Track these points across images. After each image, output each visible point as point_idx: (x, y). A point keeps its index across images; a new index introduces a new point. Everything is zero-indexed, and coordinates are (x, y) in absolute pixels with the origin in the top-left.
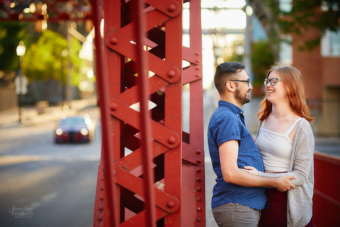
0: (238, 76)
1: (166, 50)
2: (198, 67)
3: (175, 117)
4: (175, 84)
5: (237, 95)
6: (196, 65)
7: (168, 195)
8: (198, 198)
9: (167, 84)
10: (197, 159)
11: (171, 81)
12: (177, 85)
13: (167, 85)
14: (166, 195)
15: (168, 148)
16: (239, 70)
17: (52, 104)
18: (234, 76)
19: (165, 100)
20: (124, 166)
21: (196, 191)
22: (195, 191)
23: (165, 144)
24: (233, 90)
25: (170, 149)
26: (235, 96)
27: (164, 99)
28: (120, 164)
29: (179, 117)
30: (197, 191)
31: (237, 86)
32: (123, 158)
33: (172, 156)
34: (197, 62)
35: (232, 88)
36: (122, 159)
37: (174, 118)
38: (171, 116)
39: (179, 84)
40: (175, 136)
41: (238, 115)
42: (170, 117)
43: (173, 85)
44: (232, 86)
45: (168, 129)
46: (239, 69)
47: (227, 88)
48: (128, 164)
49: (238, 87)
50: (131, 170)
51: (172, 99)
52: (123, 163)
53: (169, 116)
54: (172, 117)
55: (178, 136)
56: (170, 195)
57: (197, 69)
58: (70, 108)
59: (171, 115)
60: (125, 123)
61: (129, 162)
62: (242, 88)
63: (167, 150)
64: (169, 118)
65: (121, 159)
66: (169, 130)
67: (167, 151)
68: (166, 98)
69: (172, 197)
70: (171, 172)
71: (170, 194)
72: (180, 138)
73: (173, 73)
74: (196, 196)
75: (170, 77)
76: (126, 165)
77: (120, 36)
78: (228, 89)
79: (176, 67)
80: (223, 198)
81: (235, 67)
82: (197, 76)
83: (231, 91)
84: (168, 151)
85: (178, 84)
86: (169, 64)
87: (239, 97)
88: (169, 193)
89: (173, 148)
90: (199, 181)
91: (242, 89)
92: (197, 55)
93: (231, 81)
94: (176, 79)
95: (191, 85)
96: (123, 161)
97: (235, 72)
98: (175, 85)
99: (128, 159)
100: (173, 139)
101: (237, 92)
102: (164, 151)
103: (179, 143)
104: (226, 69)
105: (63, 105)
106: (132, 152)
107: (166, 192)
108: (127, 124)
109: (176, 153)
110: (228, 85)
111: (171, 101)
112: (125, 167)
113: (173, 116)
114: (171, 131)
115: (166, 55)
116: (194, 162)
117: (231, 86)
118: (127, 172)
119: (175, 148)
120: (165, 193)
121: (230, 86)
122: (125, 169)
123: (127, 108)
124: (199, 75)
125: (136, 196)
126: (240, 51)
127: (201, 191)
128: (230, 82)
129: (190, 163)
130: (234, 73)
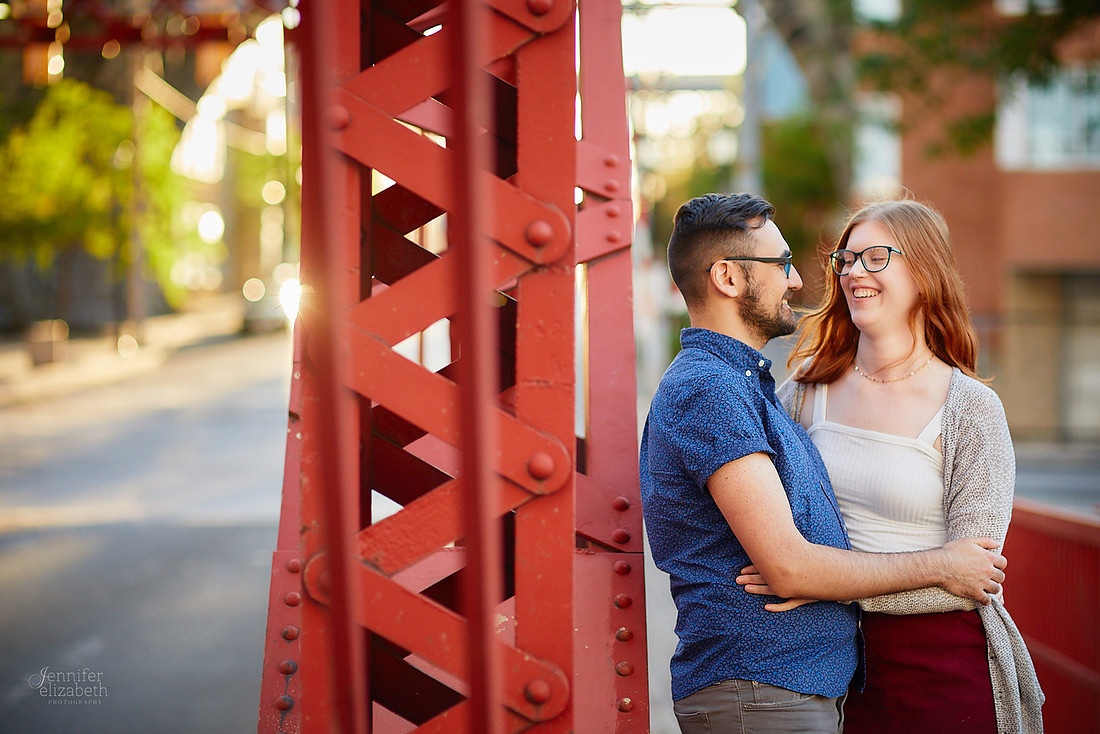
0: (753, 243)
1: (520, 150)
2: (614, 207)
3: (552, 383)
4: (554, 269)
5: (748, 306)
6: (608, 199)
7: (527, 658)
8: (624, 666)
9: (524, 268)
10: (618, 526)
11: (538, 257)
12: (558, 271)
13: (522, 271)
14: (522, 657)
15: (529, 492)
16: (753, 222)
17: (82, 330)
18: (737, 244)
19: (518, 326)
20: (373, 556)
21: (615, 640)
22: (612, 640)
23: (517, 480)
24: (733, 291)
25: (537, 497)
26: (741, 310)
27: (515, 323)
28: (359, 551)
29: (566, 384)
30: (619, 638)
31: (747, 278)
32: (368, 529)
33: (544, 522)
34: (610, 188)
35: (732, 284)
36: (366, 533)
37: (549, 387)
38: (538, 381)
39: (567, 267)
40: (554, 453)
41: (748, 373)
42: (534, 384)
43: (546, 271)
44: (730, 279)
45: (528, 428)
46: (754, 216)
47: (713, 284)
48: (386, 550)
49: (751, 280)
50: (398, 570)
51: (541, 322)
52: (369, 549)
53: (531, 381)
54: (542, 385)
55: (565, 450)
56: (534, 660)
57: (611, 215)
58: (141, 343)
59: (537, 378)
60: (374, 405)
61: (391, 542)
62: (763, 284)
63: (526, 498)
64: (532, 388)
65: (364, 531)
66: (532, 430)
67: (523, 505)
68: (519, 319)
69: (544, 664)
70: (539, 576)
71: (536, 656)
72: (569, 460)
73: (544, 229)
74: (617, 658)
75: (536, 243)
76: (380, 555)
77: (359, 99)
78: (717, 289)
79: (555, 208)
80: (706, 664)
81: (740, 210)
82: (611, 240)
83: (726, 296)
84: (527, 502)
85: (563, 270)
86: (531, 198)
87: (756, 315)
88: (529, 653)
89: (547, 492)
90: (626, 605)
91: (764, 288)
92: (609, 164)
93: (726, 260)
94: (556, 251)
95: (591, 269)
96: (370, 540)
97: (741, 229)
98: (553, 272)
99: (387, 532)
100: (545, 462)
101: (749, 297)
102: (515, 505)
103: (565, 476)
104: (709, 219)
105: (116, 334)
106: (401, 507)
107: (522, 648)
108: (379, 407)
109: (556, 510)
110: (717, 272)
111: (539, 327)
112: (377, 559)
113: (546, 382)
114: (539, 434)
115: (520, 166)
116: (608, 540)
117: (728, 277)
118: (386, 578)
119: (552, 494)
120: (519, 651)
121: (724, 276)
122: (377, 567)
123: (383, 354)
124: (617, 234)
125: (412, 660)
126: (724, 150)
127: (633, 641)
128: (725, 264)
129: (590, 543)
130: (738, 233)
